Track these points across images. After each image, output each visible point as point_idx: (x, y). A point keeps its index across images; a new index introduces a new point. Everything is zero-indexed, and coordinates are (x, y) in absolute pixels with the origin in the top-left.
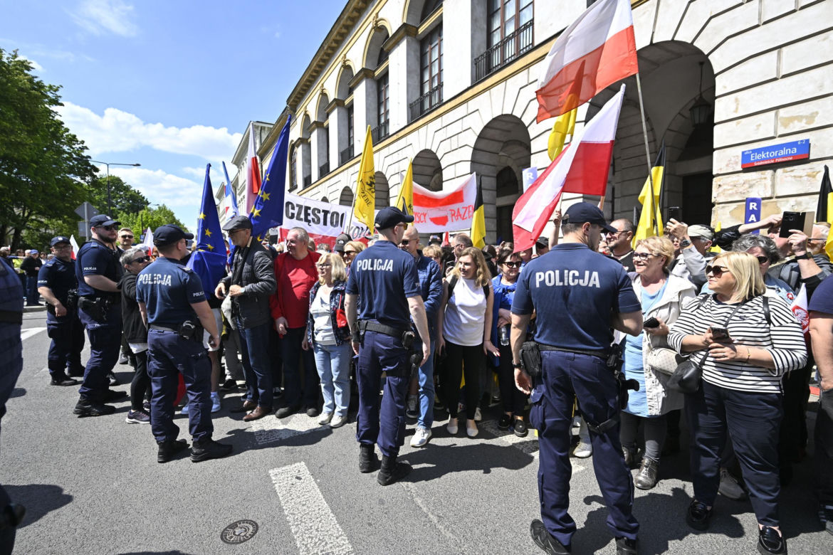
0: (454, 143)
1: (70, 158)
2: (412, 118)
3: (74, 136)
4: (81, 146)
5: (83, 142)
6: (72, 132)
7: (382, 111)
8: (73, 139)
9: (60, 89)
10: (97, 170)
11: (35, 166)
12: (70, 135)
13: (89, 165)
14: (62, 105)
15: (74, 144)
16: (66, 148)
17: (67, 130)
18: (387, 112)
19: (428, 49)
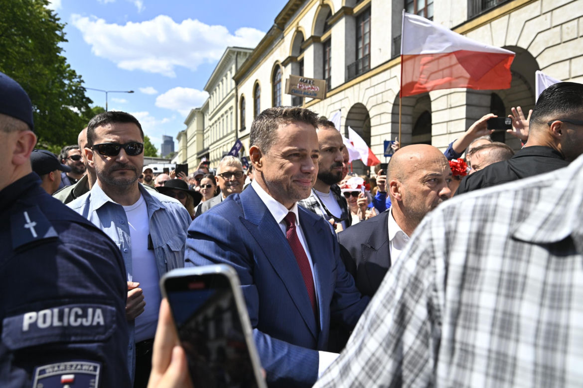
0: (379, 99)
1: (71, 91)
2: (349, 77)
3: (74, 71)
4: (78, 80)
5: (80, 77)
6: (72, 68)
7: (327, 68)
8: (73, 74)
9: (65, 27)
10: (91, 102)
11: (45, 97)
12: (70, 70)
13: (84, 97)
14: (66, 41)
15: (74, 78)
16: (66, 82)
17: (69, 66)
18: (330, 69)
19: (362, 24)
